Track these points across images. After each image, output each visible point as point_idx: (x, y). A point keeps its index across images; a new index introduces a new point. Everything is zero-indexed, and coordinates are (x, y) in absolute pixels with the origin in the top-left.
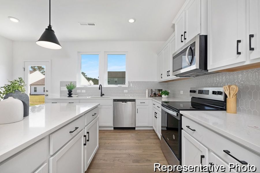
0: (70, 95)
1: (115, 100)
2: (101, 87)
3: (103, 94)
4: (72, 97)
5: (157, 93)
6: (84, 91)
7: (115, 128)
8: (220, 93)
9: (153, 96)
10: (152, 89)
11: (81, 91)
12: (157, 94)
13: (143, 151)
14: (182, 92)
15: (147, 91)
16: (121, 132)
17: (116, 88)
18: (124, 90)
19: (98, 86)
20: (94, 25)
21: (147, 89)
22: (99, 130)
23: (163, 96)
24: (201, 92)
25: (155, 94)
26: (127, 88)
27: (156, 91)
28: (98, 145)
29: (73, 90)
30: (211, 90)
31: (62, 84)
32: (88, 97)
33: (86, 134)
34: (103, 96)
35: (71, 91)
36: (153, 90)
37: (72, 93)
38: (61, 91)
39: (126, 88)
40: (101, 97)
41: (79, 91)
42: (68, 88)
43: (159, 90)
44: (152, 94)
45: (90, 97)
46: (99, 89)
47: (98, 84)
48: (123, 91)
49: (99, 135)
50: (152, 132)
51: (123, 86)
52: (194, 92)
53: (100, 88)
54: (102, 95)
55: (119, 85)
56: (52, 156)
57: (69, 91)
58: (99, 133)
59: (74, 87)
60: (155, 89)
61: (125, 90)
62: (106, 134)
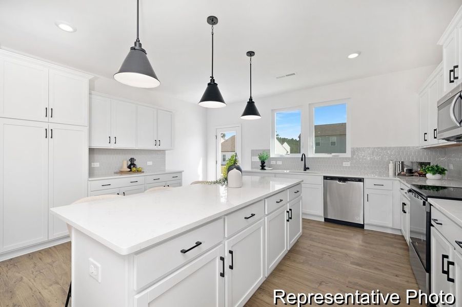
0: (263, 167)
1: (326, 178)
2: (304, 156)
3: (307, 167)
4: (265, 169)
6: (280, 163)
7: (327, 220)
9: (404, 175)
10: (402, 162)
11: (276, 163)
12: (416, 172)
13: (372, 257)
15: (391, 166)
16: (337, 228)
17: (329, 158)
18: (344, 163)
19: (300, 156)
20: (294, 74)
21: (391, 162)
22: (303, 219)
23: (429, 175)
25: (410, 171)
26: (349, 158)
27: (412, 165)
28: (301, 231)
29: (266, 161)
31: (253, 153)
32: (285, 171)
33: (288, 210)
34: (307, 171)
35: (264, 163)
36: (405, 163)
37: (265, 164)
38: (252, 162)
39: (347, 159)
40: (305, 172)
41: (273, 162)
42: (260, 158)
43: (421, 164)
44: (404, 171)
45: (288, 171)
46: (302, 160)
47: (300, 153)
48: (342, 164)
49: (303, 224)
50: (399, 239)
51: (342, 155)
53: (303, 158)
54: (306, 169)
55: (333, 154)
56: (267, 215)
57: (262, 162)
58: (303, 222)
59: (268, 156)
60: (412, 162)
61: (345, 161)
62: (312, 224)
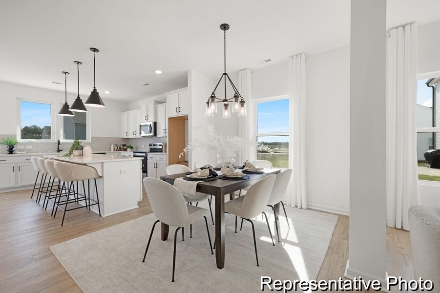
3: (60, 149)
5: (122, 147)
6: (29, 147)
8: (161, 145)
11: (25, 147)
14: (143, 146)
15: (112, 147)
21: (112, 145)
23: (128, 149)
24: (154, 145)
25: (120, 148)
30: (158, 144)
36: (118, 145)
41: (21, 147)
44: (118, 149)
51: (84, 141)
52: (151, 145)
54: (59, 151)
60: (120, 145)
